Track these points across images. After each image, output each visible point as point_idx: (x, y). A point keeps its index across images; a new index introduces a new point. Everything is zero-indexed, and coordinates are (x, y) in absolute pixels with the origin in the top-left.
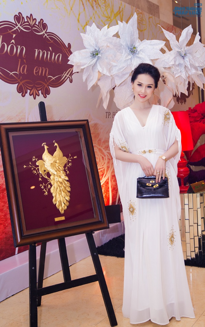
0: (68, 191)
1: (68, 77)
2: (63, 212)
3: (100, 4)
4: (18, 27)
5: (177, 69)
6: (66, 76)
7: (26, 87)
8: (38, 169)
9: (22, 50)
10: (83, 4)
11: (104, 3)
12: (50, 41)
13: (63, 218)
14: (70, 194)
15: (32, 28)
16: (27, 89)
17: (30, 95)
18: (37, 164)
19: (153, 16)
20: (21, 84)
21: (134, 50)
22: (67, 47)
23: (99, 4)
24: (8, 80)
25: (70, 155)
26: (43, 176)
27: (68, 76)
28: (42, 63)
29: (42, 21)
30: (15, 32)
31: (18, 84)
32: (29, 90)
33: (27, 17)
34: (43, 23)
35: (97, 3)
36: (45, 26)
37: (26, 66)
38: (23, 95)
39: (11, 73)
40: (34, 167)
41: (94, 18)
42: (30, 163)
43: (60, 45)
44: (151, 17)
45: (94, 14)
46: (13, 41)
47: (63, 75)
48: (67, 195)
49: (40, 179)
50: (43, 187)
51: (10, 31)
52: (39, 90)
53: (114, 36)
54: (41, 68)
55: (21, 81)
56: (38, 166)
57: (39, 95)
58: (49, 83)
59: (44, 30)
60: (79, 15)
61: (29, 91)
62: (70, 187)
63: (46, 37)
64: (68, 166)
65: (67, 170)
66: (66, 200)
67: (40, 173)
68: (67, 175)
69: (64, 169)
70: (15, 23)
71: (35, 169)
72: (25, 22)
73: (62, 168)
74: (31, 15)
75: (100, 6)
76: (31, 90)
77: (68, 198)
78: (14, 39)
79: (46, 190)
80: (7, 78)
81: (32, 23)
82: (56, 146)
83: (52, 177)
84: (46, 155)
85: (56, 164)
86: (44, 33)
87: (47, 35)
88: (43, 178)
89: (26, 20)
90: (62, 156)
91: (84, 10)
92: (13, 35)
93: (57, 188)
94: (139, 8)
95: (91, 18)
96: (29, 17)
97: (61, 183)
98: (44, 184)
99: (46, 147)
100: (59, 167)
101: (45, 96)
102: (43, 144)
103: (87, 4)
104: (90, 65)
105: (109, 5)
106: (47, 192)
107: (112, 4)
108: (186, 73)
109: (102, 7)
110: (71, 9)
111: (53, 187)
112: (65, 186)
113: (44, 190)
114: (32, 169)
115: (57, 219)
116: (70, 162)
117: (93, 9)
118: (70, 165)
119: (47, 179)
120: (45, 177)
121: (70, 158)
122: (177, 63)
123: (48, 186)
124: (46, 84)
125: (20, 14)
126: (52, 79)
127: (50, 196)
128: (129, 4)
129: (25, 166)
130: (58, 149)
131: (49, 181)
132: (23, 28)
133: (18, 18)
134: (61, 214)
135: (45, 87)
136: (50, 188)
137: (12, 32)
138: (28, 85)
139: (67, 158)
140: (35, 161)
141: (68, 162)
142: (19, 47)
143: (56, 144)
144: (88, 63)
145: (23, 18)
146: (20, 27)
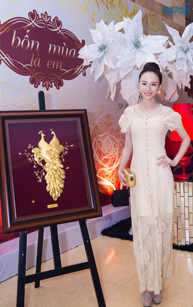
0: (62, 179)
1: (82, 71)
2: (56, 199)
3: (115, 5)
4: (32, 23)
5: (179, 63)
6: (80, 70)
7: (39, 78)
8: (33, 157)
9: (35, 45)
10: (98, 5)
11: (119, 5)
12: (65, 38)
13: (56, 205)
14: (65, 181)
15: (46, 25)
16: (40, 80)
17: (43, 86)
18: (33, 151)
19: (167, 19)
20: (34, 75)
21: (138, 44)
22: (81, 43)
23: (113, 5)
24: (21, 72)
25: (67, 144)
26: (38, 163)
27: (81, 69)
28: (56, 57)
29: (56, 18)
30: (29, 28)
31: (30, 76)
32: (42, 81)
33: (42, 14)
34: (58, 20)
35: (112, 5)
36: (59, 23)
37: (40, 59)
38: (36, 86)
39: (24, 66)
40: (29, 154)
41: (109, 17)
42: (26, 151)
43: (75, 41)
44: (165, 19)
45: (108, 14)
46: (27, 36)
47: (76, 69)
48: (61, 183)
49: (35, 166)
50: (37, 174)
51: (24, 26)
52: (52, 82)
53: (119, 31)
54: (54, 61)
55: (34, 73)
56: (33, 154)
57: (52, 87)
58: (63, 76)
59: (58, 27)
60: (94, 14)
61: (42, 83)
62: (64, 174)
63: (61, 33)
64: (64, 154)
65: (62, 158)
66: (60, 187)
67: (35, 160)
68: (62, 163)
69: (59, 157)
70: (30, 20)
71: (30, 156)
72: (39, 19)
73: (57, 156)
74: (46, 12)
75: (115, 7)
76: (44, 82)
77: (62, 186)
78: (28, 34)
79: (40, 178)
80: (21, 71)
81: (46, 20)
82: (53, 134)
83: (46, 165)
84: (42, 143)
85: (52, 151)
86: (58, 30)
87: (61, 31)
88: (37, 165)
89: (40, 17)
90: (59, 144)
91: (99, 10)
92: (27, 31)
93: (52, 176)
94: (153, 11)
95: (105, 17)
96: (44, 15)
97: (56, 171)
98: (38, 171)
99: (43, 135)
100: (55, 154)
101: (58, 88)
102: (40, 132)
103: (101, 5)
104: (97, 58)
105: (124, 6)
106: (41, 180)
107: (126, 5)
108: (188, 67)
109: (117, 8)
110: (86, 9)
111: (47, 174)
112: (59, 173)
113: (38, 177)
114: (28, 156)
115: (49, 206)
116: (66, 150)
117: (108, 9)
118: (66, 153)
119: (42, 166)
120: (39, 164)
121: (67, 146)
122: (179, 57)
123: (42, 174)
124: (59, 76)
125: (35, 12)
126: (66, 72)
127: (44, 183)
128: (143, 6)
129: (20, 154)
130: (55, 137)
131: (44, 169)
132: (38, 24)
133: (33, 15)
134: (54, 201)
135: (58, 79)
136: (45, 175)
137: (26, 28)
138: (41, 77)
139: (64, 146)
140: (31, 149)
141: (65, 150)
142: (33, 41)
143: (53, 133)
144: (96, 57)
145: (38, 15)
146: (35, 24)
